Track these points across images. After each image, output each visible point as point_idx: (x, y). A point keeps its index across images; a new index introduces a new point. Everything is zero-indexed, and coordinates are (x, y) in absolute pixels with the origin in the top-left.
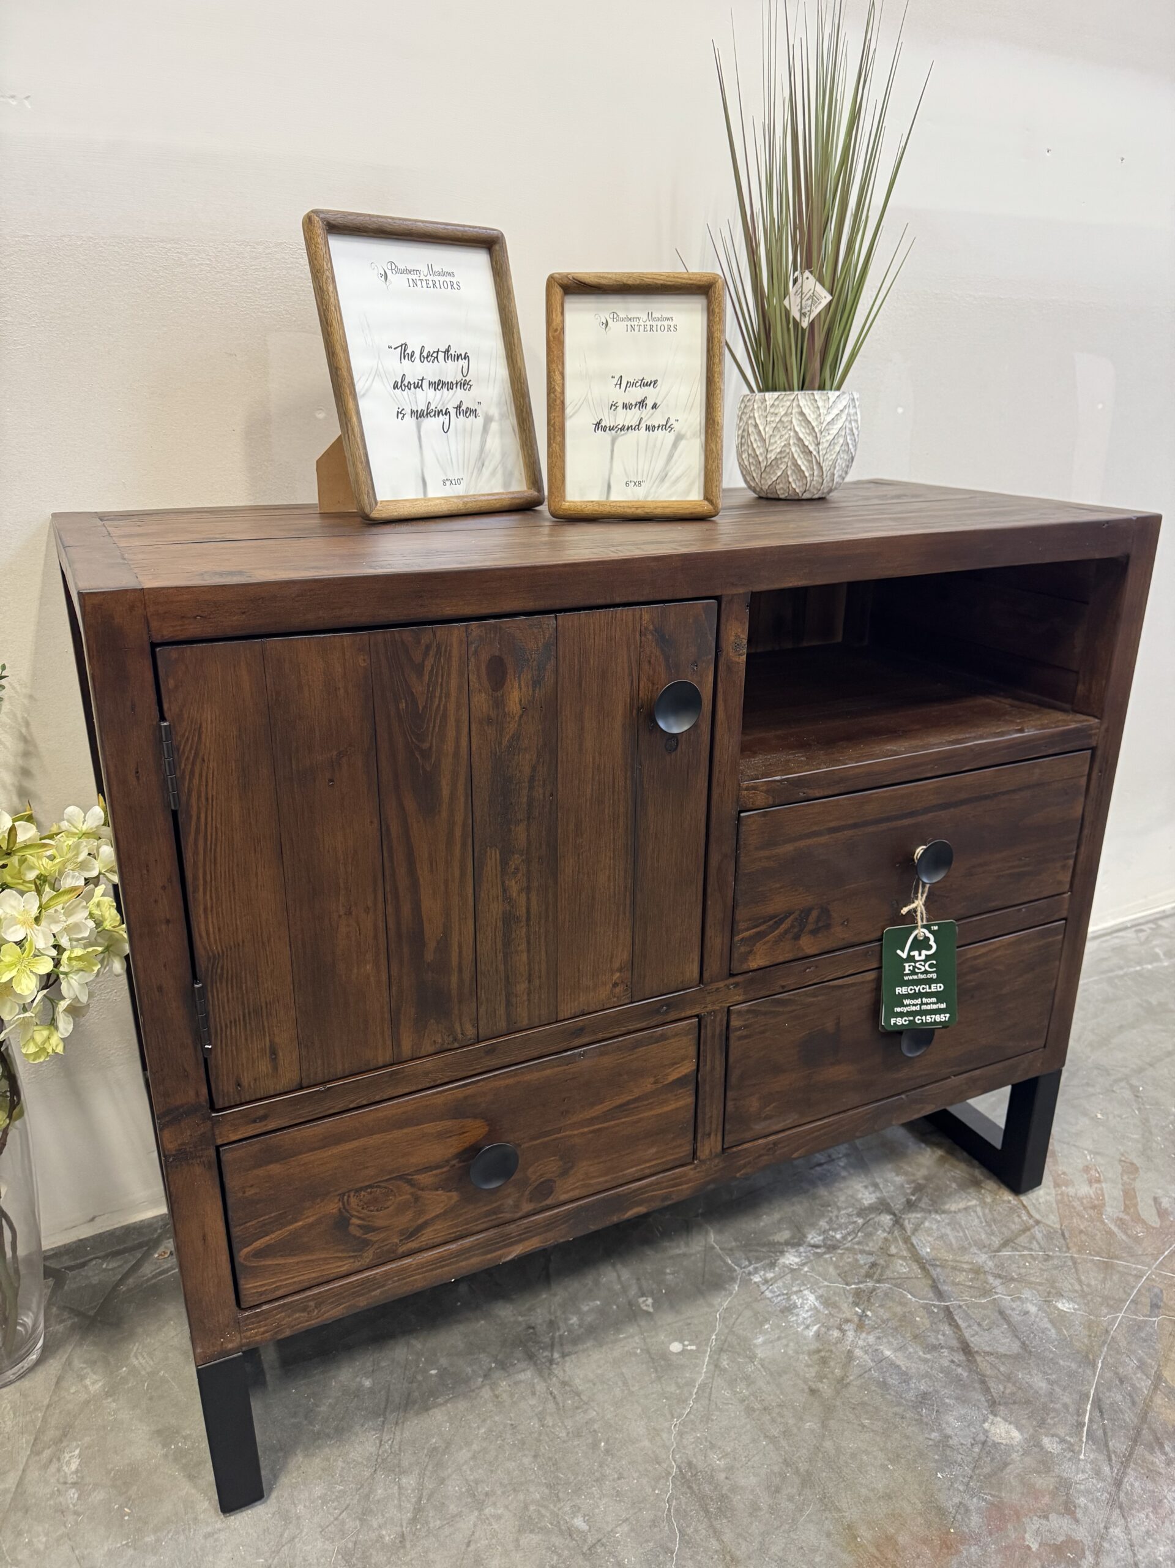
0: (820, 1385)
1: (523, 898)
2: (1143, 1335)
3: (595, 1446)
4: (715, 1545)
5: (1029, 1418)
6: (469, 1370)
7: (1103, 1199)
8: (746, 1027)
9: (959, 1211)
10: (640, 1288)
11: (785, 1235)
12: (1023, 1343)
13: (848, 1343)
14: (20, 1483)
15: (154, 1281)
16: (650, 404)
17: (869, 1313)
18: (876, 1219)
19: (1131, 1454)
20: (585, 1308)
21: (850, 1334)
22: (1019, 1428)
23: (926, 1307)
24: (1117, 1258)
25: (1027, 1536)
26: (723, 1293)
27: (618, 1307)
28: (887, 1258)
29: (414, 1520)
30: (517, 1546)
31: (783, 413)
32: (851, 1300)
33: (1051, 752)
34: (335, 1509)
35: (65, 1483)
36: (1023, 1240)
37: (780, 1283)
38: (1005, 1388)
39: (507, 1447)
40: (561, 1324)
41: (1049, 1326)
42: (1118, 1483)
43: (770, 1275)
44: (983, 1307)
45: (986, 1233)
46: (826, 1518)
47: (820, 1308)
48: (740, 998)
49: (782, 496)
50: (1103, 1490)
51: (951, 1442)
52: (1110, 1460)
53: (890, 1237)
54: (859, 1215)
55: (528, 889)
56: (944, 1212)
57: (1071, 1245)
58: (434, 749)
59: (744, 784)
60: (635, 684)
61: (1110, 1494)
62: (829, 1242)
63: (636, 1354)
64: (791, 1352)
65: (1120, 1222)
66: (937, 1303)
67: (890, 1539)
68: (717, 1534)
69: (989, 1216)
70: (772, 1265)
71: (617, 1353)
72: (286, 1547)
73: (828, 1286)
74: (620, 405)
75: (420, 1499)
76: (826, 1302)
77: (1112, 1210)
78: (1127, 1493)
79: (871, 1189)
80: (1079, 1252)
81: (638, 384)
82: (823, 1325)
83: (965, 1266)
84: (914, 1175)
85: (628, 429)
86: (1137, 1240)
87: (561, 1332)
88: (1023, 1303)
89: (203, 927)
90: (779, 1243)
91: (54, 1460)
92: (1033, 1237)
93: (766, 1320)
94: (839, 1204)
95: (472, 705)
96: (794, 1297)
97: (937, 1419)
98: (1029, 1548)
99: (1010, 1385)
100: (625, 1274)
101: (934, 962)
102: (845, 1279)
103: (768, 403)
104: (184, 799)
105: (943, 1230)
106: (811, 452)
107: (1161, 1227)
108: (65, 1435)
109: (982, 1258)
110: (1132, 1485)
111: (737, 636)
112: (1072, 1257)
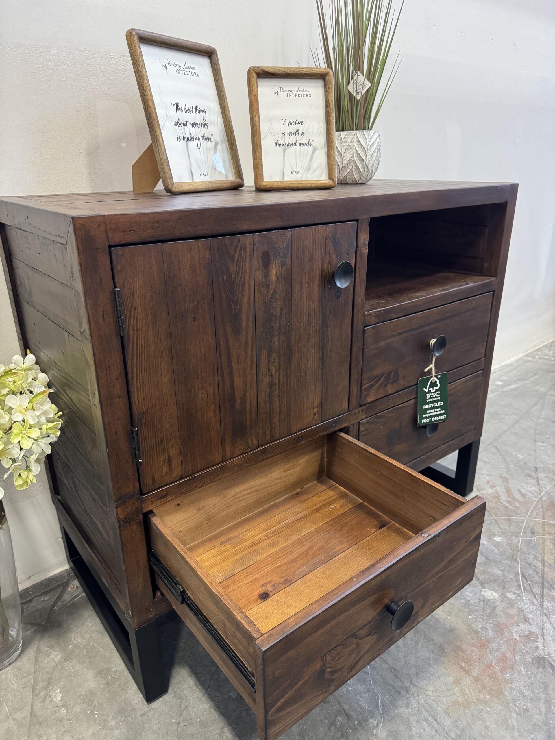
1: (277, 373)
2: (532, 545)
5: (498, 586)
7: (499, 493)
8: (365, 430)
12: (486, 557)
14: (32, 713)
15: (72, 602)
16: (300, 133)
19: (543, 593)
22: (496, 591)
24: (512, 516)
25: (513, 634)
31: (350, 141)
33: (479, 293)
35: (58, 707)
38: (485, 576)
41: (494, 548)
42: (542, 606)
46: (430, 645)
48: (364, 417)
49: (349, 182)
50: (537, 610)
51: (470, 603)
52: (536, 597)
55: (279, 369)
57: (492, 514)
58: (239, 300)
59: (367, 313)
60: (324, 265)
61: (540, 611)
65: (508, 502)
72: (184, 712)
74: (286, 133)
77: (504, 498)
78: (546, 609)
81: (294, 123)
85: (291, 145)
86: (517, 507)
89: (136, 398)
91: (47, 697)
95: (255, 277)
97: (461, 594)
98: (516, 639)
99: (486, 575)
101: (439, 392)
103: (342, 137)
104: (126, 330)
106: (363, 160)
107: (525, 501)
108: (49, 684)
110: (547, 605)
111: (364, 240)
112: (494, 519)
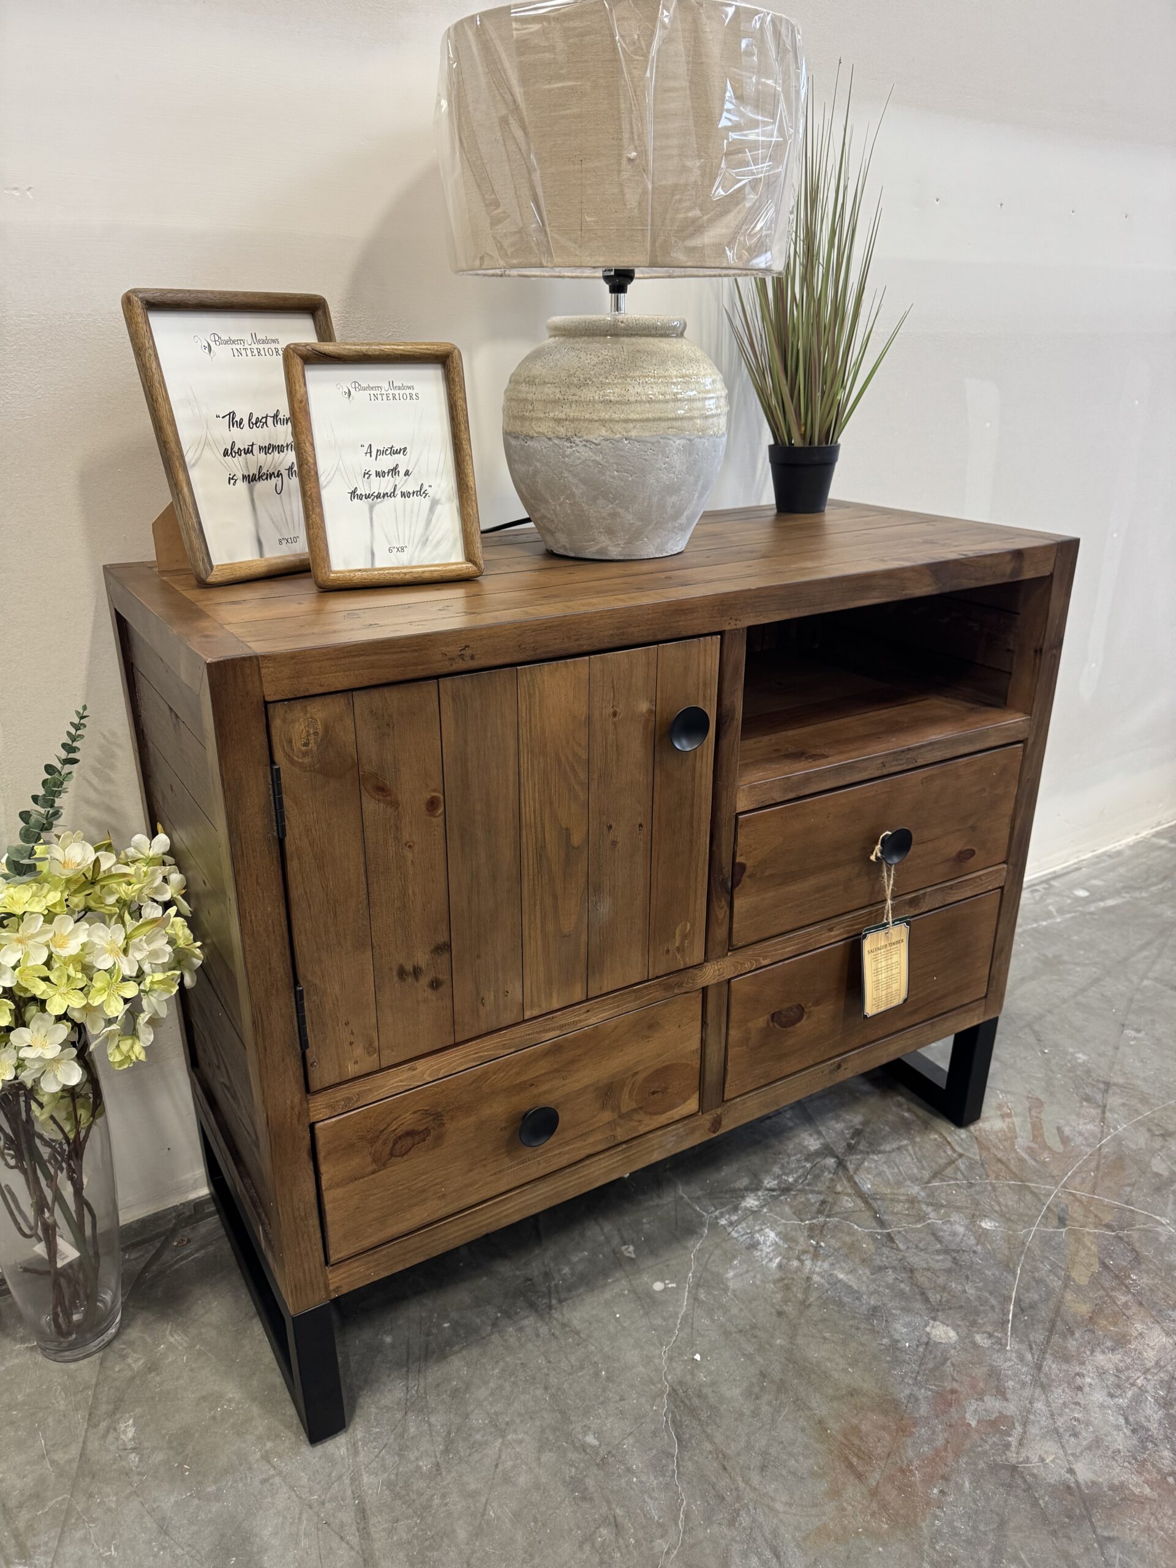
0: (785, 1308)
2: (1053, 1244)
3: (597, 1374)
4: (708, 1446)
5: (963, 1319)
6: (478, 1321)
7: (1015, 1131)
9: (893, 1150)
10: (622, 1237)
11: (745, 1182)
12: (954, 1259)
13: (807, 1271)
14: (82, 1454)
15: (176, 1267)
17: (822, 1244)
18: (822, 1163)
19: (1048, 1342)
20: (575, 1259)
21: (808, 1263)
22: (955, 1328)
23: (871, 1236)
24: (1029, 1181)
25: (967, 1416)
26: (695, 1236)
27: (604, 1255)
28: (834, 1196)
29: (446, 1451)
30: (539, 1464)
32: (806, 1234)
34: (375, 1448)
35: (126, 1449)
36: (949, 1171)
37: (744, 1225)
38: (941, 1297)
39: (520, 1383)
40: (556, 1275)
41: (975, 1242)
42: (1039, 1368)
43: (734, 1218)
44: (919, 1231)
45: (918, 1168)
46: (800, 1416)
47: (781, 1243)
50: (1027, 1374)
51: (899, 1345)
52: (1031, 1348)
53: (835, 1177)
54: (807, 1160)
56: (880, 1152)
57: (990, 1173)
61: (1032, 1376)
62: (783, 1186)
63: (624, 1295)
64: (758, 1282)
65: (1031, 1151)
66: (880, 1231)
67: (856, 1430)
68: (710, 1438)
69: (920, 1153)
70: (736, 1209)
71: (608, 1295)
73: (785, 1224)
75: (449, 1433)
76: (785, 1237)
77: (1023, 1141)
78: (1046, 1374)
79: (816, 1137)
80: (997, 1178)
82: (784, 1257)
83: (902, 1198)
84: (851, 1121)
86: (1044, 1164)
87: (556, 1282)
88: (952, 1224)
90: (740, 1190)
91: (111, 1431)
92: (958, 1169)
93: (734, 1257)
94: (789, 1151)
96: (757, 1235)
97: (886, 1327)
98: (970, 1425)
99: (945, 1294)
100: (608, 1227)
102: (799, 1214)
105: (881, 1168)
107: (1064, 1152)
108: (117, 1409)
109: (915, 1190)
110: (1050, 1367)
112: (991, 1184)
